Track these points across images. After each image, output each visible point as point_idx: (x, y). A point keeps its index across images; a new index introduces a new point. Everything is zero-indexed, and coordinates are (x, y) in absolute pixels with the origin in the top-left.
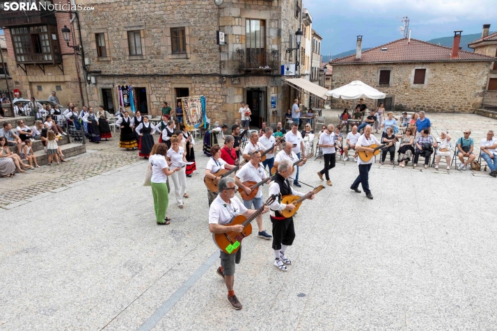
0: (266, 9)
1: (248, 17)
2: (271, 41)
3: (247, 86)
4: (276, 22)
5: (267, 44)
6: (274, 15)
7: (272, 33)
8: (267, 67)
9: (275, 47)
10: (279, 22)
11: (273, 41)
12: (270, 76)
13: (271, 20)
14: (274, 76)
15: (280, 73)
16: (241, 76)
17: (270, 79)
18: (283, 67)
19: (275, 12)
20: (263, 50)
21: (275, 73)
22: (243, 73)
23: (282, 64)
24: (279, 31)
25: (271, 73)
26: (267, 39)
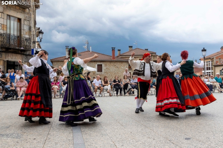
0: (21, 13)
1: (9, 14)
2: (25, 32)
3: (7, 59)
4: (28, 22)
5: (22, 33)
6: (26, 17)
7: (25, 28)
8: (22, 48)
9: (27, 36)
10: (30, 22)
11: (26, 33)
12: (24, 54)
13: (25, 20)
14: (26, 55)
15: (31, 54)
16: (3, 52)
17: (24, 57)
18: (33, 50)
19: (27, 15)
20: (19, 37)
21: (28, 53)
22: (4, 50)
23: (32, 48)
24: (30, 28)
25: (25, 53)
26: (22, 31)
